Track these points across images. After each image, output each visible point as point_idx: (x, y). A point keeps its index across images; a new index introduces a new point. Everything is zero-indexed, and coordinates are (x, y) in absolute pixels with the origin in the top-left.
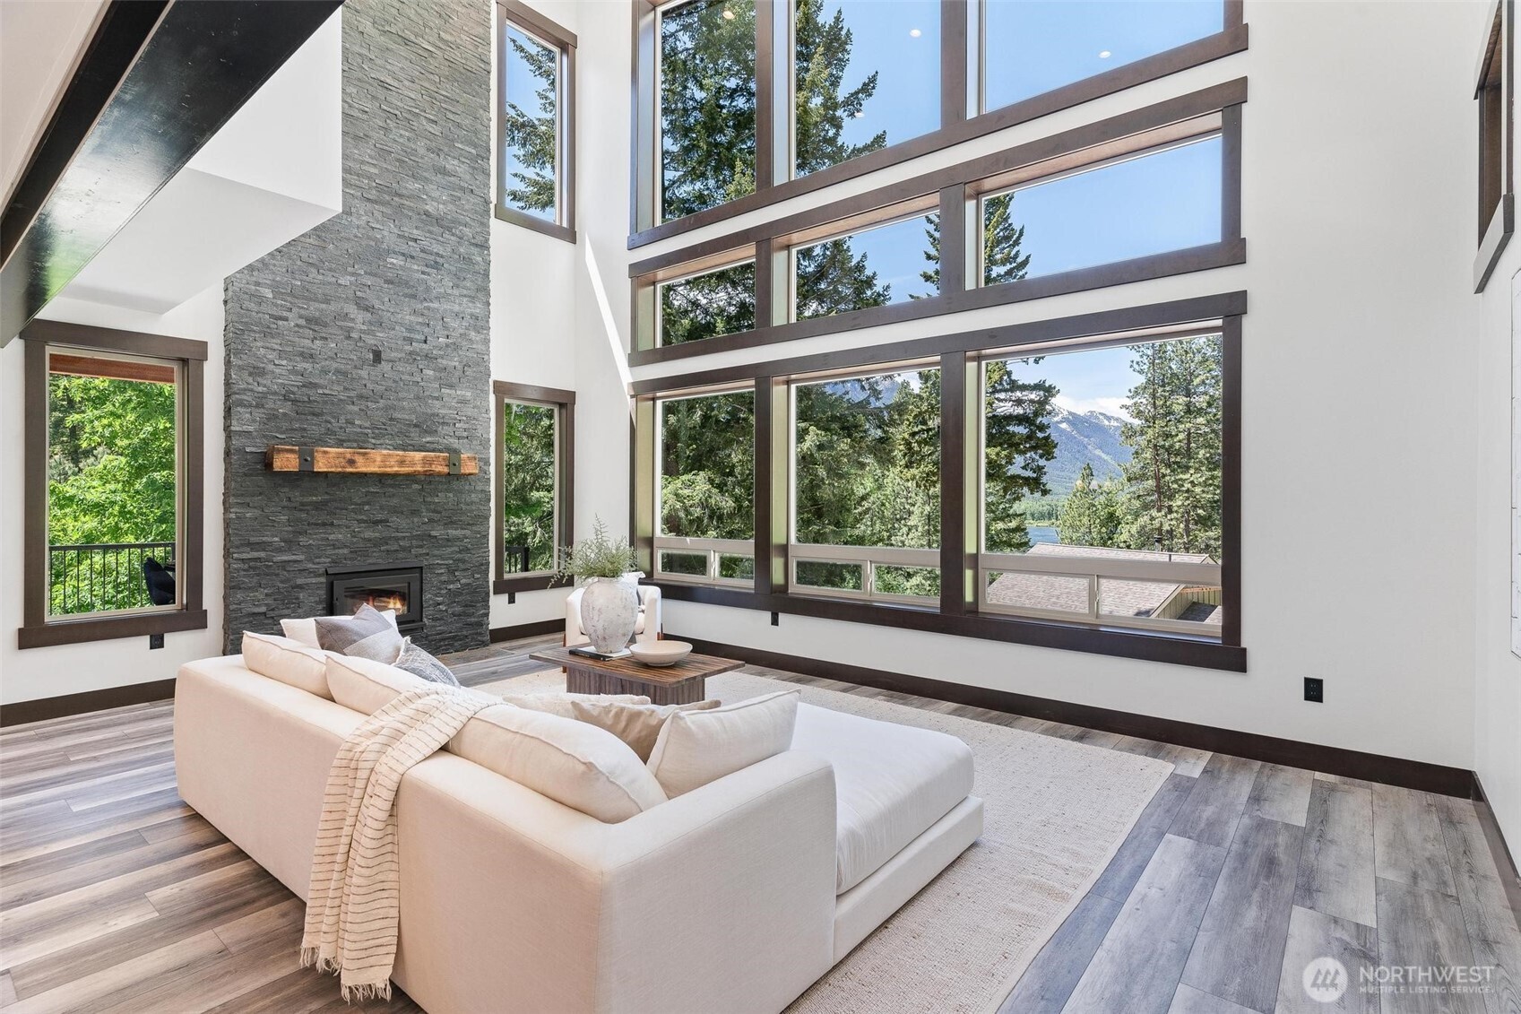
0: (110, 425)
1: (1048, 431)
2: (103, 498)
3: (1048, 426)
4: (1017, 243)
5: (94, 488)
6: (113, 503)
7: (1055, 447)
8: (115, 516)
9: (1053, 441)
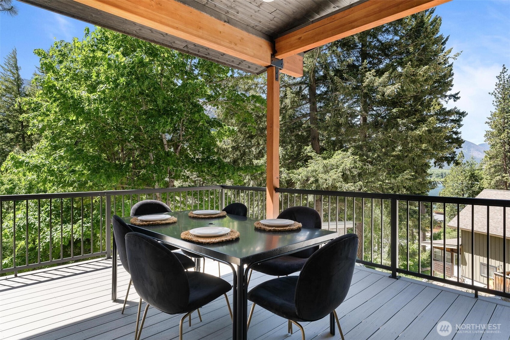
0: (42, 120)
1: (459, 135)
2: (39, 162)
3: (460, 133)
4: (444, 43)
5: (34, 157)
6: (44, 165)
7: (463, 143)
8: (46, 172)
9: (462, 140)
